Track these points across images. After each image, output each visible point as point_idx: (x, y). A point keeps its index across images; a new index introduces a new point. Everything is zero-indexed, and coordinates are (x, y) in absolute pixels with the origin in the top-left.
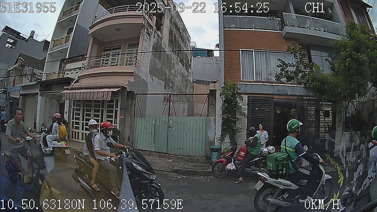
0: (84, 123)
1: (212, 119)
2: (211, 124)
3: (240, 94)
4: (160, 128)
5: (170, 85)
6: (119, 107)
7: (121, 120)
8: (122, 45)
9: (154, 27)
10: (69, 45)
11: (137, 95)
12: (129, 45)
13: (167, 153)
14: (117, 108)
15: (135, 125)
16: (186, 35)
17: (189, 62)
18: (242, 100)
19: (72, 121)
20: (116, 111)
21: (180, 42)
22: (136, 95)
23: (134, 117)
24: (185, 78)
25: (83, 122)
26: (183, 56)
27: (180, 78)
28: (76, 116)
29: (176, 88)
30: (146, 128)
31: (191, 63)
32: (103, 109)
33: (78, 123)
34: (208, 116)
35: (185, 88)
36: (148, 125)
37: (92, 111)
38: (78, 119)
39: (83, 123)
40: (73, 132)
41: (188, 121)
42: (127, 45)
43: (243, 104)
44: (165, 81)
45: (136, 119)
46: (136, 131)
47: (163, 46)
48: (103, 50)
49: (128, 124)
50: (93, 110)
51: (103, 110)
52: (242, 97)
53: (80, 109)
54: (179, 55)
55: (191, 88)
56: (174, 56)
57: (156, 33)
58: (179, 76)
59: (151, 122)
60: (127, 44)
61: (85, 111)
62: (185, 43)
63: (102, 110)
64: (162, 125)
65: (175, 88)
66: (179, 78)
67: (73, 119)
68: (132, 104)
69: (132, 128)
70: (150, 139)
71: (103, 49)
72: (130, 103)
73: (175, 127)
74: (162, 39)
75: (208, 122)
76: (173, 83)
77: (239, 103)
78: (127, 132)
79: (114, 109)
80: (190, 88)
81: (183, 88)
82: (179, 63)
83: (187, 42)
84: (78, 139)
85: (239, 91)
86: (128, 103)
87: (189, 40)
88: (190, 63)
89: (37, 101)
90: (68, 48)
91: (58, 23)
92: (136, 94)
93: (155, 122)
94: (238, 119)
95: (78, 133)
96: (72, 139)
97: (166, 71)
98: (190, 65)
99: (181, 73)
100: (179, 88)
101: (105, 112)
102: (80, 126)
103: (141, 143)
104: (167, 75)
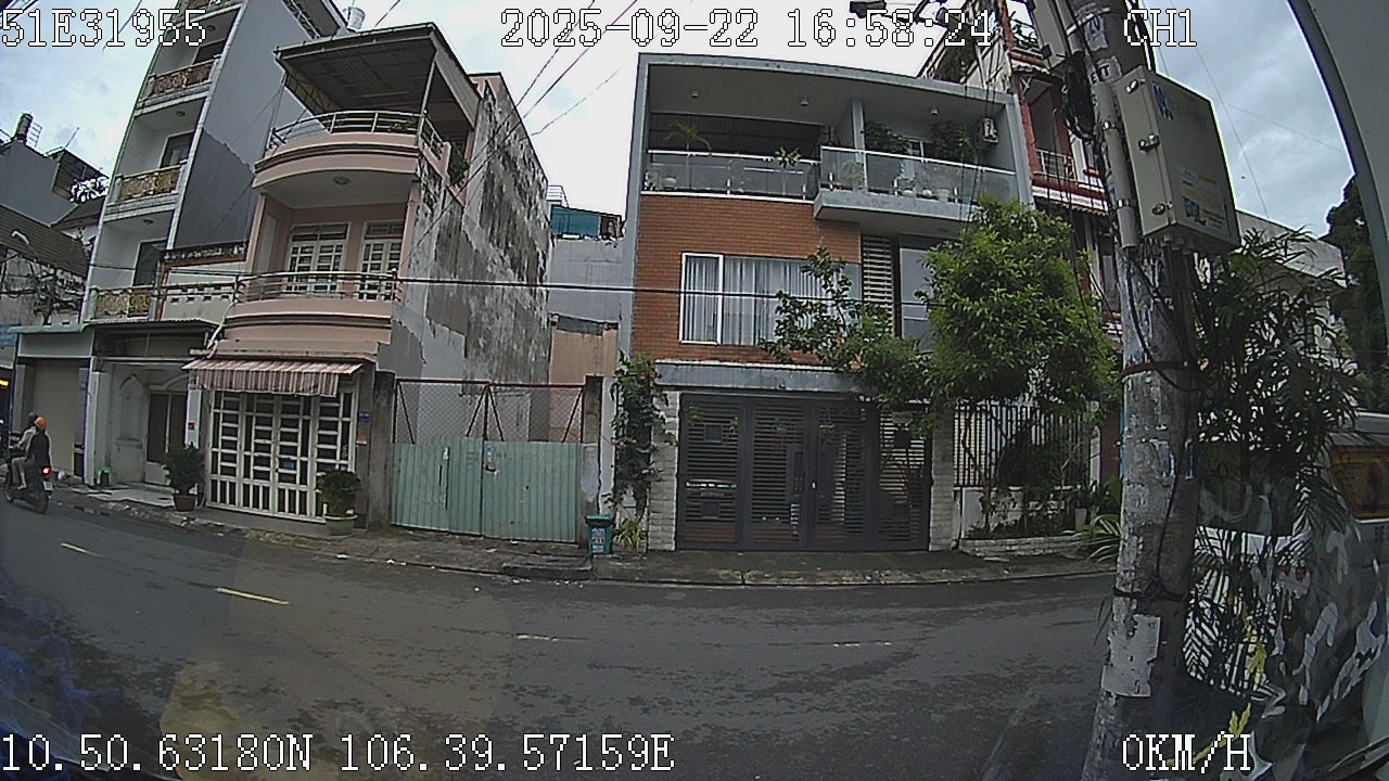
0: (249, 457)
1: (590, 449)
2: (590, 460)
3: (662, 388)
4: (463, 470)
5: (481, 344)
6: (354, 412)
7: (360, 448)
8: (350, 224)
9: (445, 176)
10: (174, 201)
11: (401, 383)
12: (369, 226)
13: (480, 536)
14: (349, 416)
15: (396, 463)
16: (534, 176)
17: (538, 263)
18: (667, 404)
19: (213, 452)
20: (346, 425)
21: (515, 205)
22: (398, 383)
23: (394, 442)
24: (523, 315)
25: (247, 453)
26: (523, 246)
27: (510, 316)
28: (225, 438)
29: (496, 349)
30: (425, 471)
31: (544, 265)
32: (306, 418)
33: (233, 458)
34: (582, 441)
35: (524, 348)
36: (431, 462)
37: (277, 422)
38: (233, 445)
39: (247, 458)
40: (214, 482)
41: (534, 452)
42: (365, 228)
43: (669, 411)
44: (468, 333)
45: (397, 445)
46: (398, 481)
47: (465, 227)
48: (292, 236)
49: (378, 459)
50: (277, 420)
51: (309, 421)
52: (666, 395)
53: (237, 416)
54: (510, 245)
55: (541, 347)
56: (494, 252)
57: (448, 194)
58: (506, 312)
59: (439, 452)
60: (365, 223)
61: (254, 423)
62: (530, 203)
63: (304, 421)
64: (467, 464)
65: (494, 350)
66: (507, 319)
67: (215, 445)
68: (390, 408)
69: (389, 468)
70: (436, 500)
71: (291, 232)
72: (384, 404)
73: (501, 469)
74: (463, 208)
75: (581, 456)
76: (488, 336)
77: (659, 411)
78: (376, 483)
79: (340, 419)
80: (539, 346)
81: (518, 348)
82: (510, 270)
83: (537, 197)
84: (232, 501)
85: (657, 381)
86: (378, 405)
87: (542, 192)
88: (541, 265)
89: (84, 386)
90: (173, 211)
91: (136, 117)
92: (399, 380)
93: (449, 454)
94: (655, 449)
95: (233, 485)
96: (214, 505)
97: (471, 301)
98: (542, 272)
99: (512, 301)
100: (506, 349)
101: (313, 428)
102: (240, 467)
103: (414, 510)
104: (473, 315)
